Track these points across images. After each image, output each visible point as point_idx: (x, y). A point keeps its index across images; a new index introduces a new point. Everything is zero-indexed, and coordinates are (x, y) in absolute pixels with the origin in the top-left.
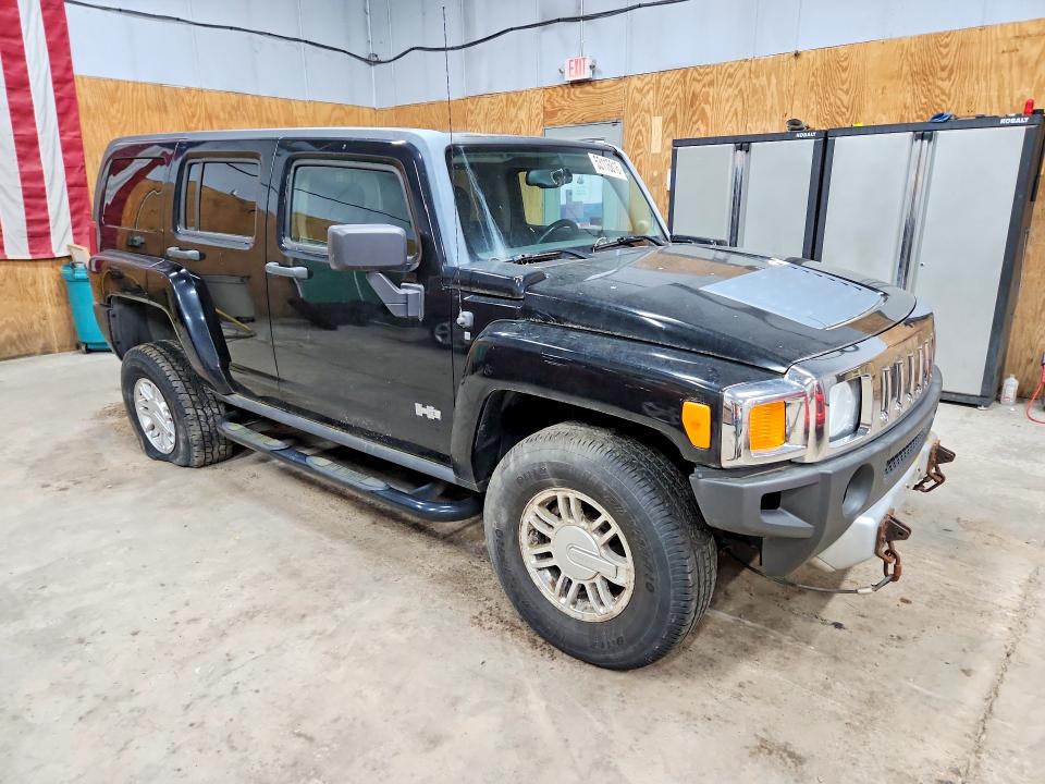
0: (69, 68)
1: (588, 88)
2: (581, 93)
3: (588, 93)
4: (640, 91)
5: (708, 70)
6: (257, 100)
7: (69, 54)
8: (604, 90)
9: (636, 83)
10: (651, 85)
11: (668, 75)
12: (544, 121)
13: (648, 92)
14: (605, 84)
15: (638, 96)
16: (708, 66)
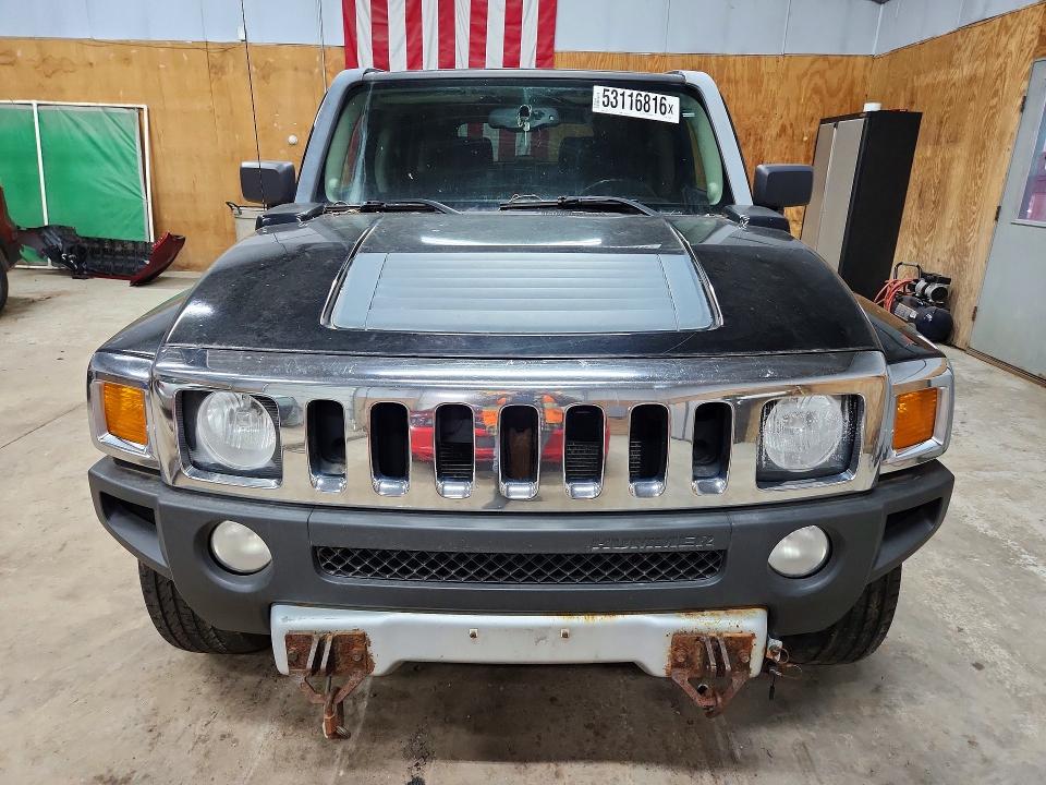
0: (551, 45)
6: (721, 59)
7: (553, 34)
12: (1036, 51)
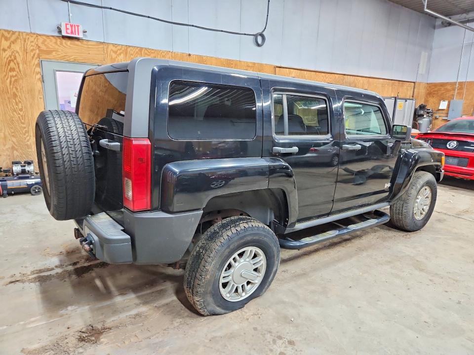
1: (76, 42)
2: (71, 44)
3: (77, 45)
4: (115, 52)
5: (152, 51)
8: (90, 46)
9: (111, 47)
10: (121, 51)
11: (131, 48)
12: (40, 55)
13: (120, 54)
14: (90, 43)
15: (114, 55)
16: (153, 50)
